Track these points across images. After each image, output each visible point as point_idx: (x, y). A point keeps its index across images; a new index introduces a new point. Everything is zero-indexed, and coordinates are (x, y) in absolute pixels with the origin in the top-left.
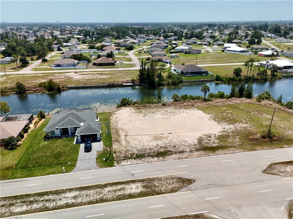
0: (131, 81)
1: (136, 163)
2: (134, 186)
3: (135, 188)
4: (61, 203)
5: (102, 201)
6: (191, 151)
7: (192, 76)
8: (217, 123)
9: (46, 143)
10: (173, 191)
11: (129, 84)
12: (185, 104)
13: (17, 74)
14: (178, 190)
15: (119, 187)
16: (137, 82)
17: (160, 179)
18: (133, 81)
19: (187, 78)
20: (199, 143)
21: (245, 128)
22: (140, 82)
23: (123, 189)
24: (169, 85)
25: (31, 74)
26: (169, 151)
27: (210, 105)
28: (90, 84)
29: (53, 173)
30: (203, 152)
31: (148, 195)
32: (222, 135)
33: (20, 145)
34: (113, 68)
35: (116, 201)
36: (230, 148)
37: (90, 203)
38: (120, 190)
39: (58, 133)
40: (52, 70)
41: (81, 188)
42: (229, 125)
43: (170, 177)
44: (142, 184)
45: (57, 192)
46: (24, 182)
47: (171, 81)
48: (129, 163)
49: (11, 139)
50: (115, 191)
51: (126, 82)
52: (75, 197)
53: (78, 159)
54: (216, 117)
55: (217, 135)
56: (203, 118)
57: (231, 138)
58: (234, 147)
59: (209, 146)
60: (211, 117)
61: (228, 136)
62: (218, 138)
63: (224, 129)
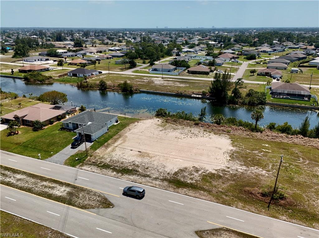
0: (201, 94)
1: (93, 170)
2: (63, 188)
3: (61, 191)
4: (8, 180)
5: (29, 190)
6: (156, 179)
7: (285, 99)
8: (229, 158)
9: (58, 132)
10: (84, 207)
11: (197, 96)
12: (222, 128)
13: (118, 74)
14: (88, 208)
15: (54, 185)
16: (208, 96)
17: (89, 192)
18: (204, 94)
19: (276, 100)
20: (176, 173)
21: (258, 175)
22: (211, 96)
23: (53, 188)
24: (243, 104)
25: (128, 75)
26: (136, 171)
27: (253, 137)
28: (160, 90)
29: (33, 157)
30: (166, 183)
31: (62, 202)
32: (214, 174)
33: (44, 129)
34: (205, 78)
35: (36, 195)
36: (203, 190)
37: (21, 188)
38: (50, 187)
39: (71, 126)
40: (148, 73)
41: (31, 174)
42: (241, 165)
43: (99, 194)
44: (71, 190)
45: (15, 171)
46: (12, 156)
47: (247, 100)
48: (89, 169)
49: (37, 122)
50: (46, 187)
51: (197, 93)
52: (18, 180)
53: (61, 152)
54: (237, 152)
55: (208, 172)
56: (220, 149)
57: (221, 180)
58: (209, 192)
59: (182, 180)
60: (232, 150)
61: (220, 177)
62: (204, 176)
63: (228, 168)
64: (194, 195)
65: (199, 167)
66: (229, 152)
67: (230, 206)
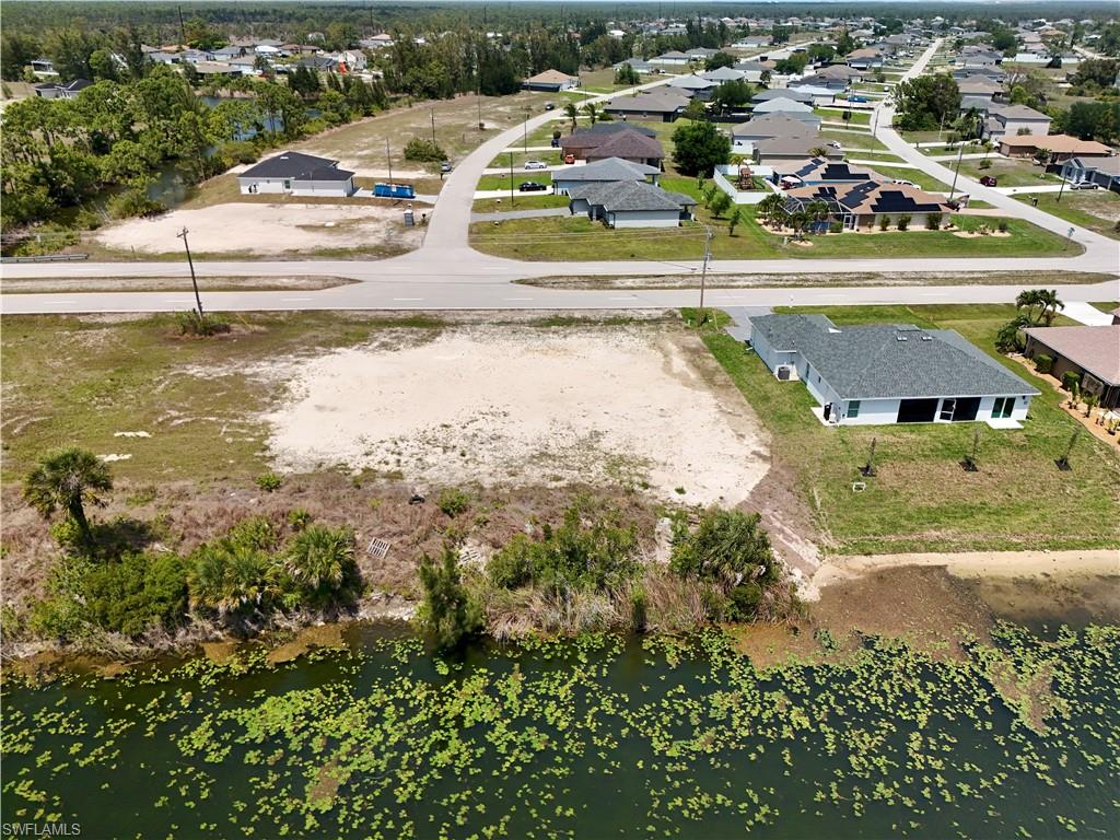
1: (627, 312)
8: (293, 384)
30: (447, 319)
32: (339, 345)
48: (645, 313)
54: (255, 408)
55: (356, 347)
56: (320, 408)
57: (320, 339)
58: (346, 322)
59: (415, 329)
60: (275, 411)
61: (322, 344)
62: (366, 340)
63: (297, 363)
64: (379, 313)
65: (383, 352)
66: (288, 403)
67: (303, 311)
